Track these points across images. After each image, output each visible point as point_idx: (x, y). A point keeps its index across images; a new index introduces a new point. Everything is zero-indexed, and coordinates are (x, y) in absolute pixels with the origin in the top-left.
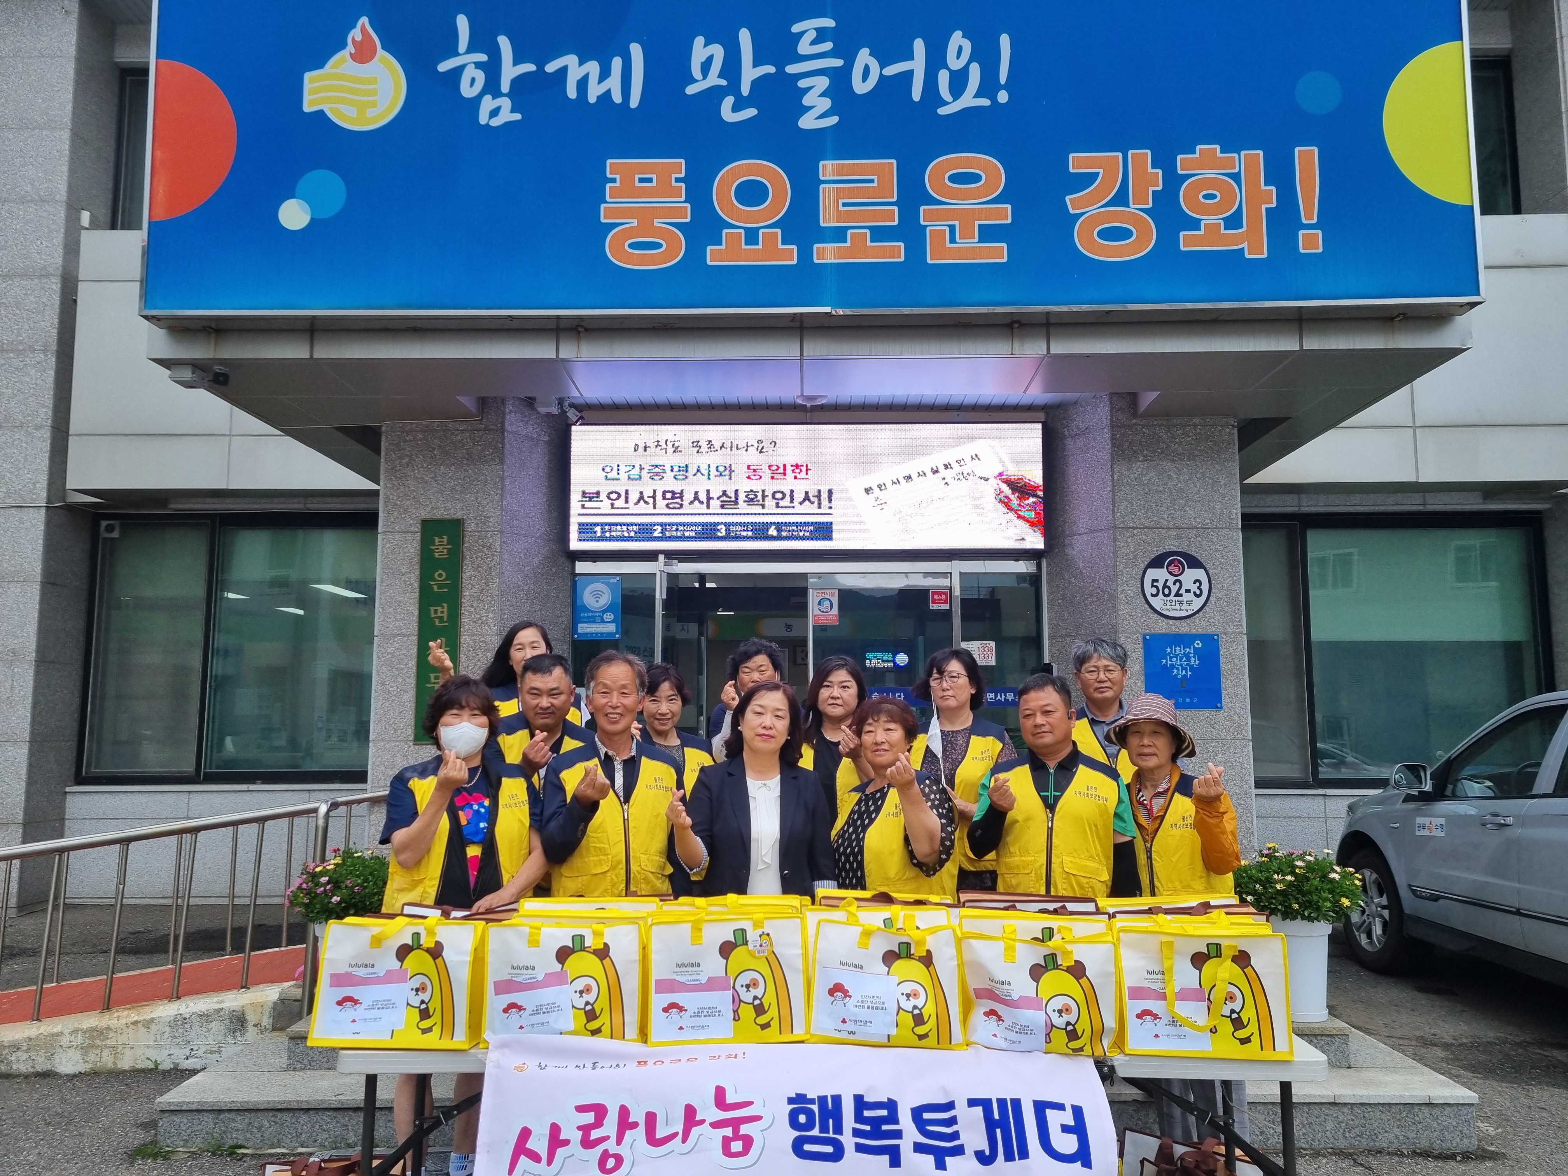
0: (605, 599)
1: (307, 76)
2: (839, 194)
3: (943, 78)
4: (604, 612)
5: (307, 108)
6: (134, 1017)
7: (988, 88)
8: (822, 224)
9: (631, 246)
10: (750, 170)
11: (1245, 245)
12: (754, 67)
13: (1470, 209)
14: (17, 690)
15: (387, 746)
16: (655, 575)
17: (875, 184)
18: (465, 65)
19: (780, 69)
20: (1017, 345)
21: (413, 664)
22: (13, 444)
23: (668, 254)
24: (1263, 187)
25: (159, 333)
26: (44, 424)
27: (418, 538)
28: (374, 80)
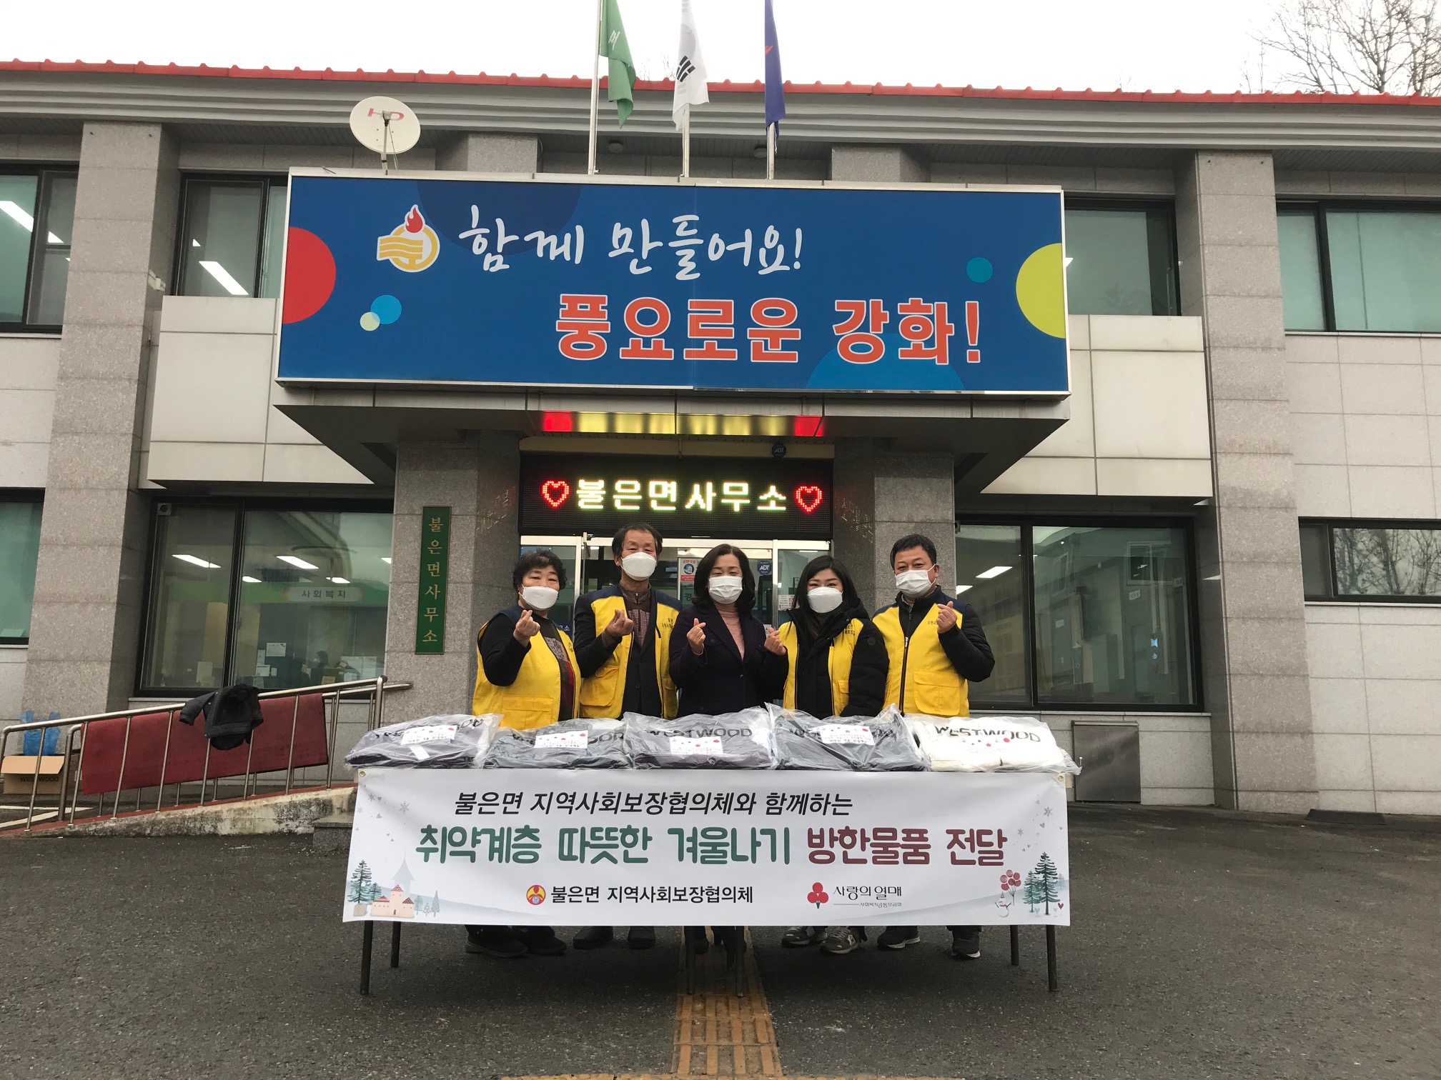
1: (380, 239)
2: (699, 319)
3: (762, 252)
5: (379, 258)
6: (265, 802)
7: (788, 260)
8: (689, 337)
9: (573, 346)
10: (647, 303)
12: (650, 242)
13: (1064, 341)
14: (103, 624)
15: (397, 655)
16: (575, 546)
17: (721, 314)
18: (476, 235)
19: (666, 244)
20: (804, 410)
21: (415, 601)
22: (104, 446)
23: (596, 352)
24: (947, 324)
25: (281, 390)
26: (128, 432)
27: (420, 518)
28: (421, 243)
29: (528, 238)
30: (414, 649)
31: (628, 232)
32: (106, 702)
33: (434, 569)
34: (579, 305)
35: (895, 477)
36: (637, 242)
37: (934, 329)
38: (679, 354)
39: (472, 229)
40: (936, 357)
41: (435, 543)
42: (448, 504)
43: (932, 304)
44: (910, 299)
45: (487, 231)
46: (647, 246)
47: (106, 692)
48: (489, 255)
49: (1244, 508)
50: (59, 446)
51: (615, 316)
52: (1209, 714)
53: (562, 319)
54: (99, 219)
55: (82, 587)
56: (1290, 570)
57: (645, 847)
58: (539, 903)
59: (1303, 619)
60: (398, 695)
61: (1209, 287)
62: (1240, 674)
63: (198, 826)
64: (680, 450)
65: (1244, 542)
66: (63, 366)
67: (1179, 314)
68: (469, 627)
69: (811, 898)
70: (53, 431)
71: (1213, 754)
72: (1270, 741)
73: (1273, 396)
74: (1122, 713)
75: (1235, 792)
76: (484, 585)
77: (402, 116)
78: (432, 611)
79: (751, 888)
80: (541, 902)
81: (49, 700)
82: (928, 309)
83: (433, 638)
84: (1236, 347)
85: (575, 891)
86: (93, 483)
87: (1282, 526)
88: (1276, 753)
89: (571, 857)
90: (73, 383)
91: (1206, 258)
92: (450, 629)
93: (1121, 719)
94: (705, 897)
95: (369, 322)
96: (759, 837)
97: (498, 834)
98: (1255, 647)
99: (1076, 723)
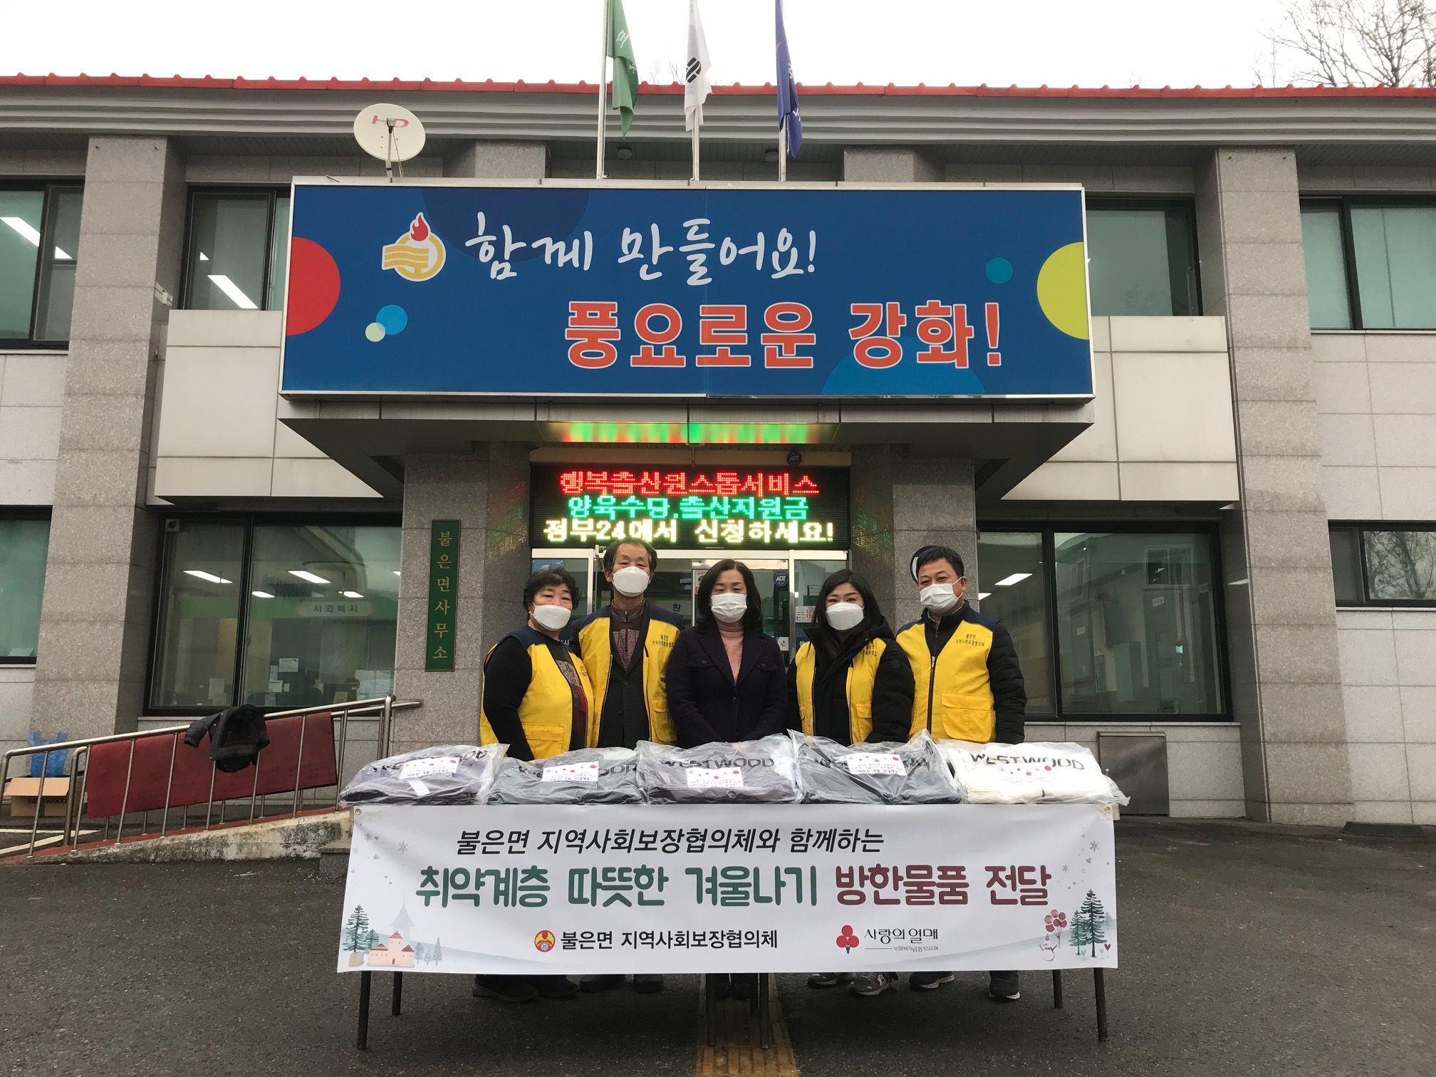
1: (384, 247)
2: (712, 325)
3: (775, 256)
5: (384, 267)
6: (272, 826)
7: (802, 263)
8: (701, 343)
9: (583, 354)
10: (657, 309)
12: (660, 247)
13: (1088, 342)
14: (111, 643)
15: (407, 672)
16: (588, 559)
17: (734, 320)
18: (483, 242)
19: (676, 249)
20: (820, 417)
21: (425, 617)
22: (111, 462)
23: (607, 360)
24: (966, 326)
25: (285, 403)
26: (135, 448)
27: (429, 533)
28: (426, 251)
29: (535, 245)
30: (424, 667)
31: (638, 237)
32: (114, 722)
33: (444, 584)
34: (588, 312)
35: (913, 484)
36: (646, 248)
37: (953, 331)
38: (691, 361)
39: (479, 236)
40: (955, 361)
41: (444, 558)
42: (458, 517)
43: (950, 307)
44: (928, 301)
45: (494, 238)
46: (657, 251)
47: (115, 711)
48: (496, 263)
49: (1272, 512)
50: (66, 462)
51: (625, 321)
52: (1239, 724)
53: (572, 327)
54: (104, 233)
55: (89, 606)
56: (1321, 575)
57: (661, 889)
58: (547, 951)
59: (1334, 625)
60: (408, 713)
61: (1232, 286)
62: (1270, 682)
63: (204, 850)
64: (693, 459)
65: (1272, 547)
66: (70, 382)
67: (1201, 314)
68: (480, 643)
69: (841, 942)
70: (61, 448)
71: (1243, 764)
72: (1303, 750)
73: (1299, 396)
74: (1149, 724)
75: (1267, 804)
76: (494, 599)
77: (406, 123)
78: (442, 626)
79: (776, 931)
80: (550, 948)
81: (58, 720)
82: (947, 311)
83: (443, 654)
84: (1261, 347)
85: (587, 937)
86: (101, 499)
87: (1311, 530)
88: (1309, 764)
89: (581, 900)
90: (80, 399)
91: (1229, 257)
92: (461, 644)
93: (1148, 729)
94: (726, 942)
95: (375, 332)
96: (784, 877)
97: (503, 875)
98: (1285, 655)
99: (1102, 734)
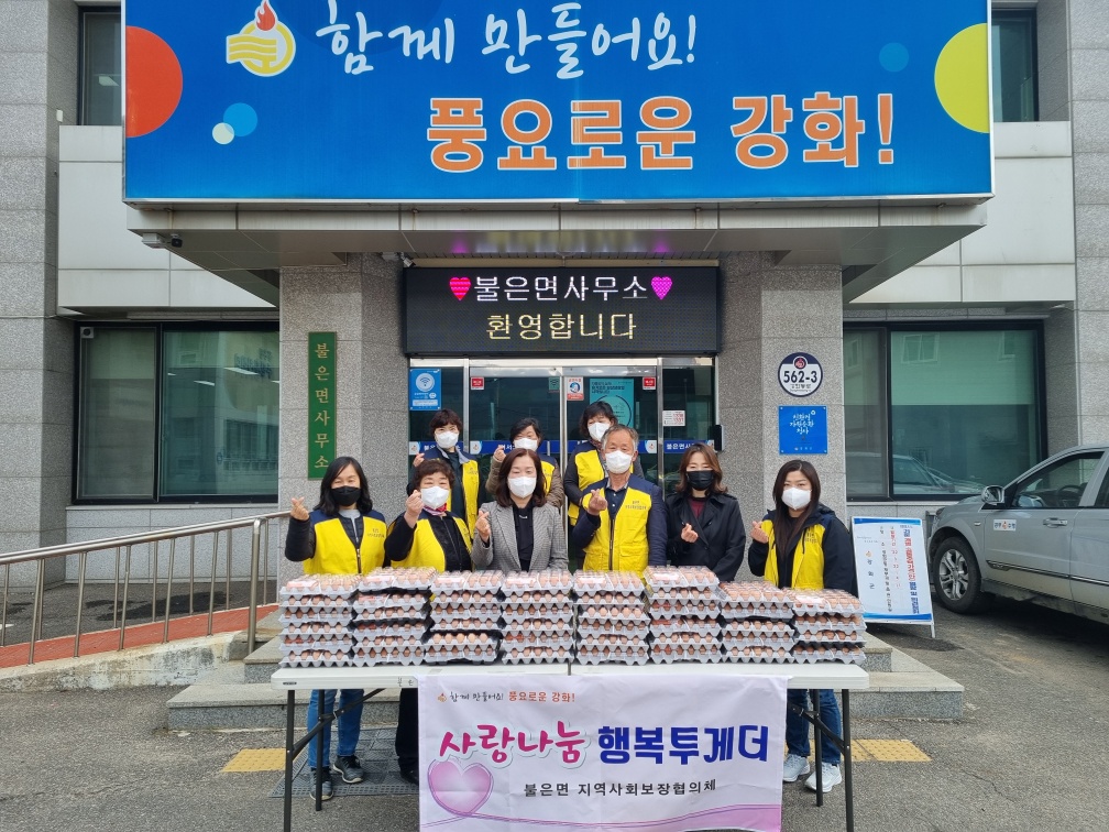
0: (431, 384)
1: (229, 38)
2: (584, 123)
3: (652, 44)
4: (430, 392)
5: (229, 61)
6: (140, 653)
7: (681, 51)
8: (572, 143)
9: (447, 157)
10: (526, 106)
11: (845, 159)
12: (528, 36)
13: (988, 135)
14: (31, 443)
15: (290, 481)
16: (463, 368)
17: (607, 116)
18: (335, 32)
19: (545, 38)
20: (698, 222)
21: (306, 427)
22: (18, 274)
23: (473, 162)
24: (857, 120)
25: (136, 213)
26: (39, 260)
27: (306, 344)
28: (274, 42)
29: (392, 35)
30: (306, 475)
31: (503, 25)
33: (322, 395)
34: (451, 110)
35: (782, 290)
36: (513, 37)
37: (842, 126)
38: (562, 163)
39: (330, 25)
41: (322, 370)
42: (333, 330)
43: (840, 99)
44: (815, 94)
45: (347, 27)
46: (525, 40)
48: (350, 55)
49: (1102, 310)
51: (491, 118)
53: (434, 127)
55: (8, 409)
61: (1075, 92)
65: (1101, 344)
67: (1036, 118)
68: (360, 453)
76: (373, 409)
78: (323, 437)
82: (836, 104)
84: (1100, 152)
86: (11, 310)
95: (223, 134)
99: (930, 513)
